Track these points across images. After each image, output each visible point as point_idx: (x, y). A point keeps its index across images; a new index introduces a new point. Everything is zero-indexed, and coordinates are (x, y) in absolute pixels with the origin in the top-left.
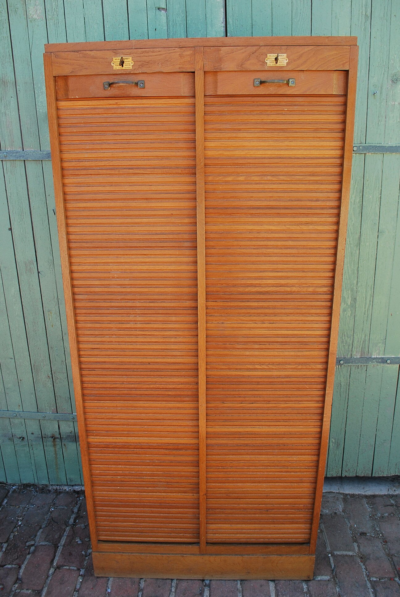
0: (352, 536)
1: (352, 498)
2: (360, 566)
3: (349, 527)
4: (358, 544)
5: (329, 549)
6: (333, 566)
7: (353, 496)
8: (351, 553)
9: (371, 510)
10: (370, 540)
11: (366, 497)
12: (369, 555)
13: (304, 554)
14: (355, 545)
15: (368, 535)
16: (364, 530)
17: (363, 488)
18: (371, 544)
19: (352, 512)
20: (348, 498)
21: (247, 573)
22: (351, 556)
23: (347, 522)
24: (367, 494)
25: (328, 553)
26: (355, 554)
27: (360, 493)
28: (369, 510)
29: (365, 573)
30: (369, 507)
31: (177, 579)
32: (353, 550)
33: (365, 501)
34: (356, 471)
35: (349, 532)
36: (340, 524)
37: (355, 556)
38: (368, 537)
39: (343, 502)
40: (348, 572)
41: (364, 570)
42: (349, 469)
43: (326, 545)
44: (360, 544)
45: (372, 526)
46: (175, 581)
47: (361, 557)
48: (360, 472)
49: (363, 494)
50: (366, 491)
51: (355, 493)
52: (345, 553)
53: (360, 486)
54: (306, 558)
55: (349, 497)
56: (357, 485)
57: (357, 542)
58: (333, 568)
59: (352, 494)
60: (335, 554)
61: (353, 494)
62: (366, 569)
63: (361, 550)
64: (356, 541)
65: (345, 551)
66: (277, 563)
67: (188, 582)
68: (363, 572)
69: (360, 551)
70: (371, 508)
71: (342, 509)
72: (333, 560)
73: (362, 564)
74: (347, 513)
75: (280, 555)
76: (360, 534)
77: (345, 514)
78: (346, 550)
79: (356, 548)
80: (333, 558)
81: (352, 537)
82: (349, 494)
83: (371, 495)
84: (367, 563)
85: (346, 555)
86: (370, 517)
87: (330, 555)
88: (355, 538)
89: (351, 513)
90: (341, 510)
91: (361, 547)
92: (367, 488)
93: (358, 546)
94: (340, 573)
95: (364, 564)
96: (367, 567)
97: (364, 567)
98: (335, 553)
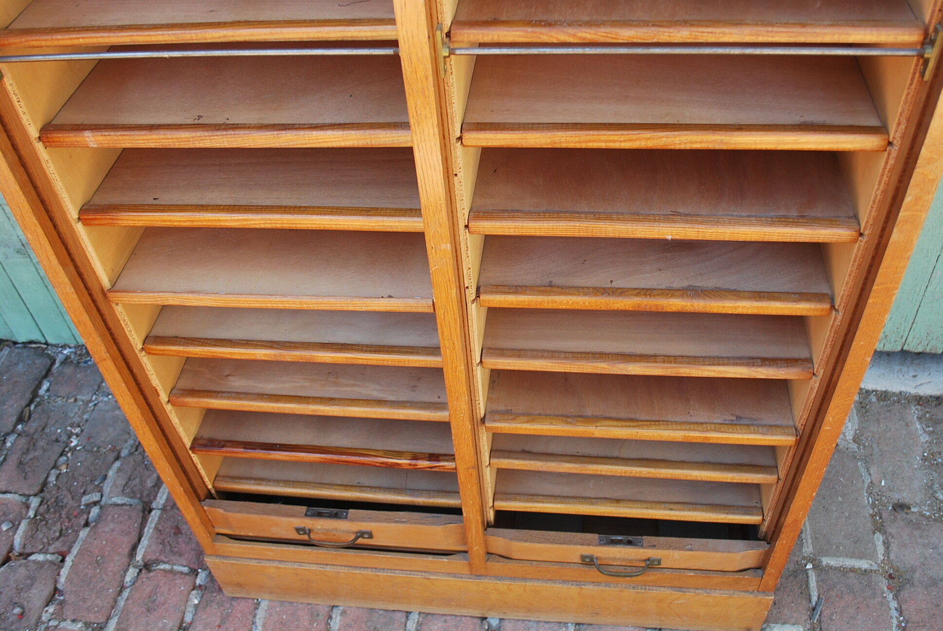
0: (871, 512)
1: (882, 403)
2: (884, 603)
3: (866, 486)
4: (887, 539)
5: (808, 549)
6: (814, 599)
7: (884, 396)
8: (864, 564)
9: (927, 438)
10: (917, 526)
11: (919, 400)
12: (913, 570)
13: (744, 591)
14: (879, 538)
15: (913, 510)
16: (904, 496)
17: (915, 376)
18: (919, 540)
19: (878, 444)
20: (870, 402)
21: (592, 613)
22: (865, 570)
23: (862, 470)
24: (922, 394)
25: (804, 558)
26: (875, 567)
27: (903, 389)
28: (924, 438)
29: (895, 622)
30: (925, 432)
31: (420, 613)
32: (872, 556)
33: (914, 411)
34: (904, 339)
35: (866, 500)
36: (843, 476)
37: (875, 571)
38: (913, 518)
39: (858, 411)
40: (852, 618)
41: (895, 614)
42: (886, 336)
43: (803, 536)
44: (890, 538)
45: (927, 485)
46: (415, 617)
47: (891, 577)
48: (916, 342)
49: (913, 391)
50: (921, 384)
51: (890, 390)
52: (849, 563)
53: (905, 369)
55: (874, 399)
56: (897, 368)
57: (884, 533)
58: (814, 603)
59: (881, 391)
60: (824, 563)
61: (885, 392)
62: (900, 611)
63: (892, 556)
64: (879, 528)
65: (852, 557)
66: (671, 603)
67: (445, 621)
68: (891, 618)
69: (888, 557)
70: (930, 433)
71: (852, 433)
72: (817, 581)
73: (891, 596)
74: (864, 446)
75: (680, 588)
76: (894, 509)
77: (858, 447)
78: (852, 556)
79: (881, 549)
80: (818, 576)
81: (872, 516)
82: (876, 391)
83: (931, 396)
84: (904, 594)
85: (853, 570)
86: (924, 459)
87: (809, 566)
88: (880, 518)
89: (875, 446)
90: (850, 436)
91: (894, 547)
92: (923, 378)
93: (887, 544)
94: (832, 620)
95: (896, 597)
96: (904, 607)
97: (894, 604)
98: (825, 561)
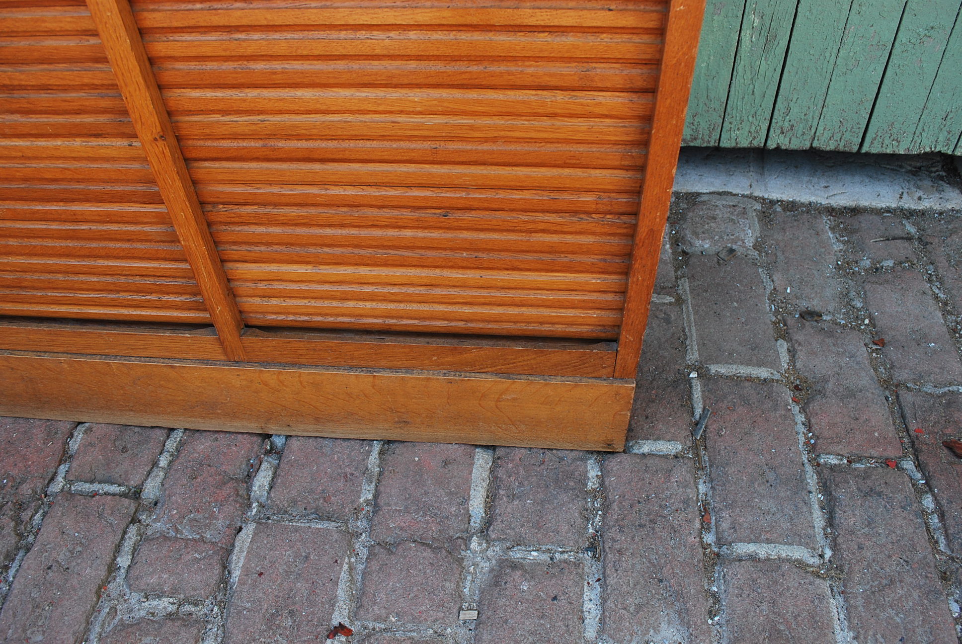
0: (774, 319)
1: (788, 213)
2: (788, 416)
3: (768, 292)
4: (793, 346)
5: (693, 356)
6: (698, 411)
7: (791, 207)
8: (763, 373)
9: (841, 247)
10: (831, 334)
11: (831, 211)
12: (825, 380)
13: (595, 378)
14: (783, 347)
15: (824, 318)
16: (815, 304)
17: (826, 187)
18: (833, 348)
19: (783, 252)
20: (775, 212)
21: (400, 422)
22: (765, 380)
23: (763, 276)
24: (835, 206)
25: (688, 366)
26: (777, 376)
27: (813, 199)
28: (837, 247)
29: (802, 439)
30: (838, 241)
31: (186, 429)
32: (773, 363)
33: (825, 222)
34: (813, 131)
35: (767, 306)
36: (741, 282)
37: (777, 381)
38: (825, 326)
39: (760, 220)
40: (746, 434)
41: (802, 429)
42: (792, 126)
43: (688, 342)
44: (796, 346)
45: (841, 293)
46: (178, 435)
47: (797, 388)
48: (827, 135)
49: (824, 202)
50: (834, 195)
51: (798, 199)
52: (744, 371)
53: (815, 180)
54: (603, 387)
55: (779, 209)
56: (806, 179)
57: (789, 340)
58: (698, 416)
59: (788, 202)
60: (713, 371)
61: (792, 202)
62: (809, 426)
63: (799, 365)
64: (784, 335)
65: (748, 365)
66: (498, 400)
67: (216, 440)
68: (797, 433)
69: (794, 366)
70: (844, 243)
71: (752, 240)
72: (703, 391)
73: (797, 408)
74: (767, 254)
75: (508, 375)
76: (801, 316)
77: (760, 255)
78: (749, 363)
79: (785, 358)
80: (704, 385)
81: (774, 323)
82: (782, 201)
83: (845, 208)
84: (814, 406)
85: (749, 379)
86: (838, 267)
87: (693, 375)
88: (785, 325)
89: (779, 254)
90: (749, 243)
91: (801, 355)
92: (836, 189)
93: (792, 352)
94: (720, 436)
95: (803, 410)
96: (813, 421)
97: (800, 418)
98: (714, 369)
